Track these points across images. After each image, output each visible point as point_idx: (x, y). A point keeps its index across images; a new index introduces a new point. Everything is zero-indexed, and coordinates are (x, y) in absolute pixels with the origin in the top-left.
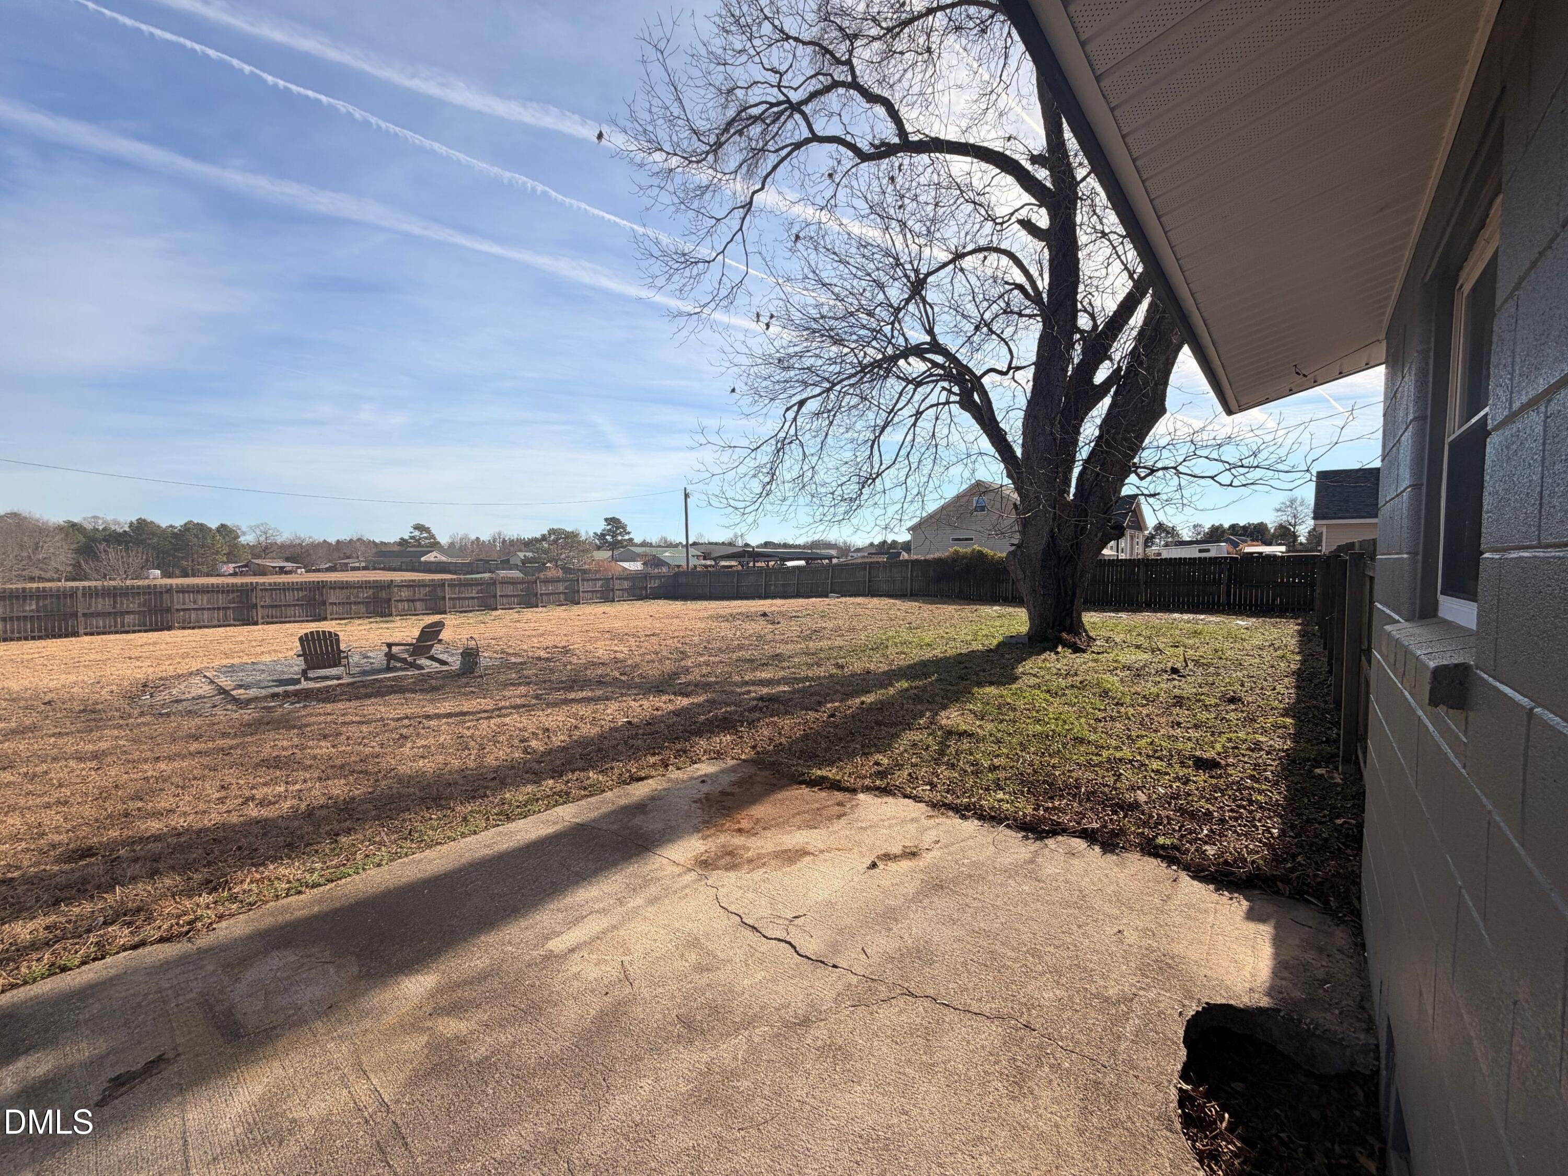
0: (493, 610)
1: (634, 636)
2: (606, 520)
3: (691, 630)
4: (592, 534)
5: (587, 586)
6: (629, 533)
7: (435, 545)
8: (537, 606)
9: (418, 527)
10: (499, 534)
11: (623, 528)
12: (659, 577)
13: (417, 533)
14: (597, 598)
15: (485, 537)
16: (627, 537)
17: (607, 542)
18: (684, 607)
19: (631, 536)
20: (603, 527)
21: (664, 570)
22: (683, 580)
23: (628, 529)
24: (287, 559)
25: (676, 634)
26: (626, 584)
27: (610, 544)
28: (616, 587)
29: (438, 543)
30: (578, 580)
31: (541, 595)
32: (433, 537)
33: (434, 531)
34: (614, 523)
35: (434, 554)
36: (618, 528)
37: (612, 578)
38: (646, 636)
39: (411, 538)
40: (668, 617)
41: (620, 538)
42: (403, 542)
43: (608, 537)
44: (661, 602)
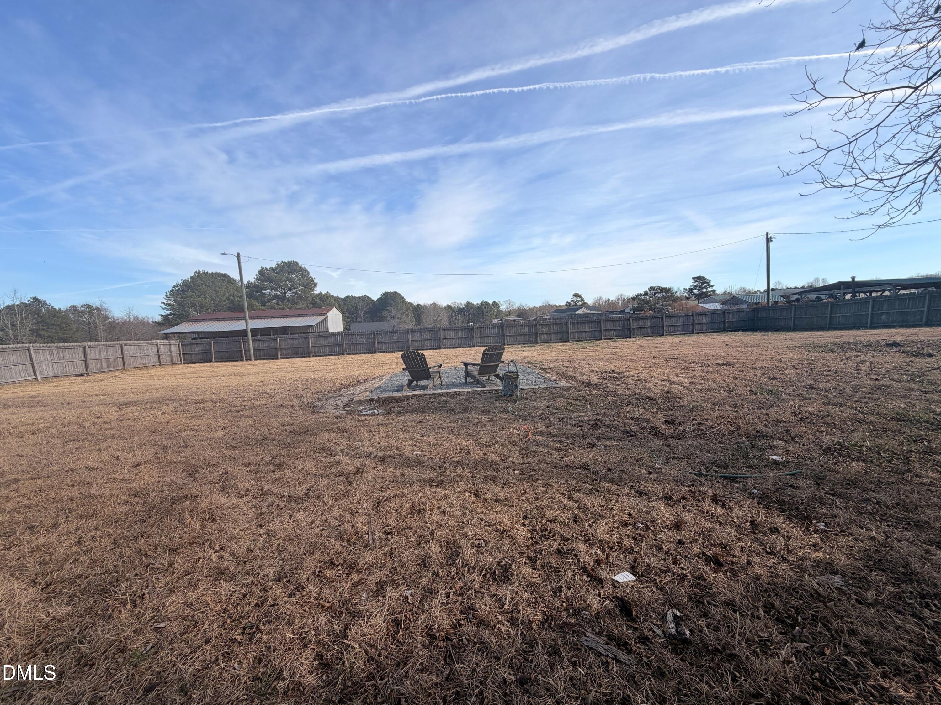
0: (599, 340)
1: (702, 364)
2: (694, 278)
3: (780, 361)
4: (682, 290)
5: (671, 322)
6: (712, 286)
7: (584, 305)
8: (630, 337)
9: (576, 295)
10: (621, 295)
11: (707, 283)
12: (739, 312)
13: (575, 298)
14: (678, 331)
15: (613, 298)
16: (710, 289)
17: (694, 294)
18: (766, 337)
19: (714, 288)
20: (691, 284)
21: (745, 306)
22: (763, 314)
23: (712, 284)
24: (517, 316)
25: (758, 365)
26: (704, 319)
27: (697, 295)
28: (696, 322)
29: (585, 303)
30: (662, 318)
31: (634, 329)
32: (583, 300)
33: (583, 297)
34: (701, 281)
35: (583, 309)
36: (703, 283)
37: (692, 315)
38: (717, 364)
39: (572, 301)
40: (746, 346)
41: (704, 290)
42: (568, 304)
43: (695, 291)
44: (740, 333)
